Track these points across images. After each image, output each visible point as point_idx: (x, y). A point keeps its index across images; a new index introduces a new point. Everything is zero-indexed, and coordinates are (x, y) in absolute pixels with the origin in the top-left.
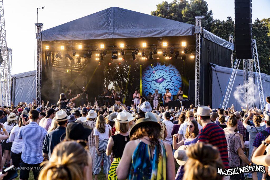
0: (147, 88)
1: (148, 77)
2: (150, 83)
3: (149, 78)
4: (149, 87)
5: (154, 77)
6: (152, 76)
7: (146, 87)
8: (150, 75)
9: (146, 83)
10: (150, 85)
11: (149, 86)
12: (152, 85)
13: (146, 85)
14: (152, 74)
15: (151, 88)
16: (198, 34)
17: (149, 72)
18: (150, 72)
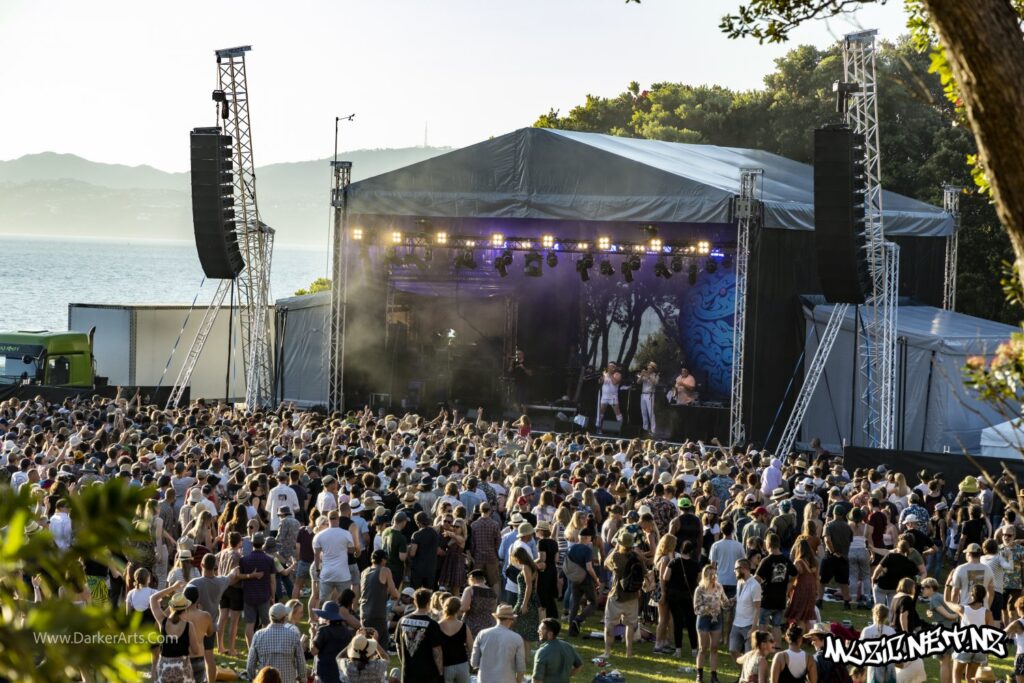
0: (700, 342)
1: (706, 306)
2: (710, 326)
3: (708, 309)
4: (707, 339)
5: (721, 307)
6: (716, 306)
7: (698, 337)
8: (712, 301)
9: (697, 326)
10: (711, 334)
11: (708, 336)
12: (717, 332)
13: (698, 333)
14: (718, 299)
15: (713, 341)
16: (744, 220)
17: (707, 293)
18: (710, 293)
